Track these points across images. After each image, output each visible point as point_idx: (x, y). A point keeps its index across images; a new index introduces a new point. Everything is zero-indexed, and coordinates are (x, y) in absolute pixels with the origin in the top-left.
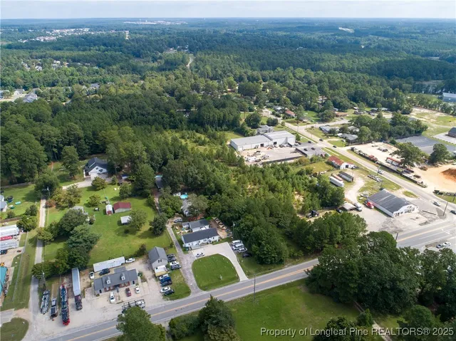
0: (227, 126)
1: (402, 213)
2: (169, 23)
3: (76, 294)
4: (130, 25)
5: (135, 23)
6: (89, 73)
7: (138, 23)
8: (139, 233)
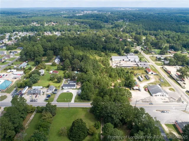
0: (116, 51)
1: (158, 95)
2: (131, 9)
3: (22, 93)
4: (114, 10)
5: (117, 9)
6: (83, 28)
7: (118, 9)
8: (54, 81)
